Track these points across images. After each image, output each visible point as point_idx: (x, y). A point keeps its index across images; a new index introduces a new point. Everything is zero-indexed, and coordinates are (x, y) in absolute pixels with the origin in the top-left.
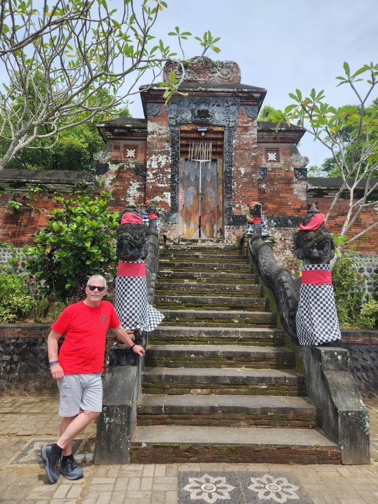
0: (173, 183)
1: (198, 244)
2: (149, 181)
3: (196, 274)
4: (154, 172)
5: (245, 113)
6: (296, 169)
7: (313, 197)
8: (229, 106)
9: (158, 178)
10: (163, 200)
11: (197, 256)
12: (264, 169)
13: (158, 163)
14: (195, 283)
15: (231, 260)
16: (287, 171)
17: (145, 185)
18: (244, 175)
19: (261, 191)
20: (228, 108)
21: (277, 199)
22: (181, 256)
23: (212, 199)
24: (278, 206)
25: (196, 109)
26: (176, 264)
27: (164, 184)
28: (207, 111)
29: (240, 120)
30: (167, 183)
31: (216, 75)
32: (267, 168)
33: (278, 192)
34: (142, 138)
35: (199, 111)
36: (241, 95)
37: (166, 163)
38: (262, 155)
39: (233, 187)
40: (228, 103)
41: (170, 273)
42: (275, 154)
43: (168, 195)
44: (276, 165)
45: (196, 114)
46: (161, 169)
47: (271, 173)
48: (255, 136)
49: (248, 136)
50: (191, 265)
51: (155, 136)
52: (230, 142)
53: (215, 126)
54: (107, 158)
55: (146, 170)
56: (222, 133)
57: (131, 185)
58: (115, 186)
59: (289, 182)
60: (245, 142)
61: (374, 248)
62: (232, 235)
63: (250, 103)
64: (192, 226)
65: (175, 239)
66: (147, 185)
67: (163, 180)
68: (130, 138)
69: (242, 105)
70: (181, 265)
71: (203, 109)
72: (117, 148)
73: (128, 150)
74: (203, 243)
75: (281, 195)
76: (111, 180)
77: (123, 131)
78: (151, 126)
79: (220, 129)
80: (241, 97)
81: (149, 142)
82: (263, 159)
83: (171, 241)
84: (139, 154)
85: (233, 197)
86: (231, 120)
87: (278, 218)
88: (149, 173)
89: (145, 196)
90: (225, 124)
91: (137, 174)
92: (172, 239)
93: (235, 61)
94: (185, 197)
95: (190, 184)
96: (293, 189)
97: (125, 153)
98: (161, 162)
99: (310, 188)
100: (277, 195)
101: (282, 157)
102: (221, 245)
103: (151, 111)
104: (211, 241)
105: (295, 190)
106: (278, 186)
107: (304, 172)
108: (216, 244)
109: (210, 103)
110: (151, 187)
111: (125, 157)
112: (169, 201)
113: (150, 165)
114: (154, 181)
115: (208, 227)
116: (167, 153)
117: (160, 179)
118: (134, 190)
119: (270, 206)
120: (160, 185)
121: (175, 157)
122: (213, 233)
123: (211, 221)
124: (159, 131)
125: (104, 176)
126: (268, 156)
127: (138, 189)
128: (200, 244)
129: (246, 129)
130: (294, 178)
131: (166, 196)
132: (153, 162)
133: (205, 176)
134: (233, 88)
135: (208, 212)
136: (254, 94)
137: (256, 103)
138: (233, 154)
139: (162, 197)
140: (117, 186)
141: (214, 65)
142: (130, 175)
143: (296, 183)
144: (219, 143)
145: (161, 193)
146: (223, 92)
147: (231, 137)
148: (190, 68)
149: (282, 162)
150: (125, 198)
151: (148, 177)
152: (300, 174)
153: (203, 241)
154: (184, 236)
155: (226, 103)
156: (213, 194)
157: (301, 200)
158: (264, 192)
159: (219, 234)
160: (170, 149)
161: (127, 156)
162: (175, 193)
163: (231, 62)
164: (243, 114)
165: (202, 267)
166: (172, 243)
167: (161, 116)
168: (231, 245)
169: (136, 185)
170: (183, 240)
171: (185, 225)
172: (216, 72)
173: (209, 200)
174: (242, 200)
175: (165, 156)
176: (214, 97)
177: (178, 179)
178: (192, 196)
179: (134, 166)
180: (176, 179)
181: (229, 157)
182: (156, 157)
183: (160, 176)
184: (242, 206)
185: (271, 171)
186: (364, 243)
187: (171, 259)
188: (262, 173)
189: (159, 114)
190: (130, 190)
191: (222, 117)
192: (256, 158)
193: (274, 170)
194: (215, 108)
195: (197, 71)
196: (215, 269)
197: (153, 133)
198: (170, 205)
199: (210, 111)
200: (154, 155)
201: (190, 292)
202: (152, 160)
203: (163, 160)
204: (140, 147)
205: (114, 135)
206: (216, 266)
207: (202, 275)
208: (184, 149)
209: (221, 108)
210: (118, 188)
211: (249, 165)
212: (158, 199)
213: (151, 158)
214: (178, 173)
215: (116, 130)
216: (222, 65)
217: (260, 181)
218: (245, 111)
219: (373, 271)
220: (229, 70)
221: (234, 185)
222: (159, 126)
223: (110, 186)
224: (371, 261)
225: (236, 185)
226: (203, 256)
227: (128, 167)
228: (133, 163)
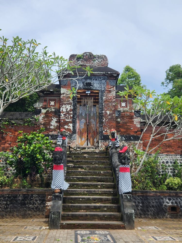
0: (74, 119)
1: (86, 150)
2: (61, 118)
3: (84, 166)
4: (64, 113)
5: (109, 83)
6: (135, 111)
7: (143, 125)
8: (101, 80)
9: (66, 116)
10: (68, 128)
11: (85, 157)
12: (119, 111)
13: (66, 109)
14: (83, 170)
15: (101, 159)
16: (131, 112)
17: (60, 120)
18: (109, 115)
19: (118, 123)
20: (101, 81)
21: (126, 126)
22: (77, 157)
23: (93, 125)
24: (126, 130)
25: (85, 82)
26: (75, 161)
27: (69, 119)
28: (91, 83)
29: (107, 87)
30: (71, 119)
31: (95, 62)
32: (120, 111)
33: (126, 123)
34: (58, 96)
35: (86, 83)
36: (107, 75)
37: (70, 109)
38: (118, 104)
39: (103, 121)
40: (101, 79)
41: (72, 166)
42: (125, 103)
43: (71, 125)
44: (125, 109)
45: (85, 85)
46: (67, 112)
47: (122, 113)
48: (114, 95)
49: (111, 95)
50: (82, 162)
51: (65, 95)
52: (102, 98)
53: (94, 90)
54: (40, 106)
55: (60, 112)
56: (98, 93)
57: (53, 120)
58: (45, 120)
59: (132, 118)
60: (109, 98)
61: (173, 151)
62: (103, 145)
63: (112, 78)
64: (83, 139)
65: (75, 147)
66: (61, 120)
67: (69, 117)
68: (52, 95)
69: (108, 79)
70: (77, 162)
71: (88, 82)
72: (45, 101)
73: (51, 102)
74: (88, 149)
75: (128, 124)
76: (42, 117)
77: (49, 92)
78: (63, 90)
79: (97, 91)
80: (107, 76)
81: (61, 98)
82: (119, 106)
83: (72, 148)
84: (57, 104)
85: (103, 126)
86: (102, 87)
87: (126, 136)
88: (62, 114)
89: (59, 125)
90: (99, 89)
91: (55, 114)
92: (73, 147)
93: (105, 55)
94: (80, 124)
95: (82, 118)
96: (134, 121)
97: (50, 103)
98: (67, 108)
99: (141, 121)
100: (125, 124)
101: (128, 105)
102: (97, 151)
103: (63, 83)
104: (93, 148)
105: (134, 122)
106: (126, 120)
107: (139, 113)
108: (95, 150)
109: (92, 78)
110: (63, 121)
111: (49, 105)
112: (71, 128)
113: (62, 110)
114: (64, 118)
115: (91, 140)
116: (70, 104)
117: (67, 117)
118: (54, 123)
119: (122, 130)
120: (67, 120)
121: (75, 106)
122: (94, 143)
123: (93, 137)
124: (67, 93)
125: (39, 115)
126: (121, 104)
127: (56, 122)
128: (87, 150)
129: (110, 92)
130: (134, 116)
131: (70, 126)
132: (64, 108)
133: (90, 113)
134: (103, 72)
135: (92, 132)
136: (114, 75)
137: (115, 78)
138: (104, 104)
139: (68, 126)
140: (46, 120)
141: (94, 57)
142: (52, 115)
143: (135, 118)
144: (97, 98)
145: (67, 124)
146: (98, 74)
147: (102, 96)
148: (82, 59)
149: (128, 107)
150: (49, 127)
151: (61, 116)
152: (137, 114)
153: (89, 148)
154: (79, 145)
155: (100, 79)
156: (94, 123)
157: (138, 127)
158: (119, 123)
159: (97, 144)
160: (72, 102)
161: (51, 105)
162: (75, 124)
163: (103, 55)
164: (108, 84)
165: (87, 163)
166: (73, 150)
167: (68, 85)
168: (102, 150)
169: (55, 120)
170: (79, 148)
171: (80, 139)
172: (95, 61)
173: (92, 126)
174: (108, 127)
175: (70, 105)
176: (94, 76)
177: (76, 117)
178: (83, 124)
179: (54, 110)
180: (75, 117)
181: (101, 106)
182: (65, 106)
183: (67, 116)
184: (108, 131)
185: (123, 112)
186: (169, 149)
187: (72, 158)
188: (118, 113)
189: (67, 84)
190: (52, 122)
191: (98, 86)
192: (115, 106)
193: (124, 111)
194: (95, 81)
195: (86, 60)
196: (93, 163)
197: (63, 94)
198: (72, 130)
199: (92, 83)
200: (64, 105)
201: (81, 175)
202: (63, 108)
203: (69, 107)
204: (57, 100)
205: (44, 94)
206: (93, 162)
207: (87, 166)
208: (79, 101)
209: (97, 81)
210: (46, 121)
211: (111, 110)
212: (66, 127)
213: (62, 107)
214: (76, 114)
215: (45, 92)
216: (99, 57)
217: (117, 118)
218: (109, 82)
219: (173, 163)
220: (102, 59)
221: (104, 120)
222: (66, 90)
223: (42, 120)
224: (172, 158)
225: (105, 120)
226: (88, 157)
227: (51, 110)
228: (54, 109)
